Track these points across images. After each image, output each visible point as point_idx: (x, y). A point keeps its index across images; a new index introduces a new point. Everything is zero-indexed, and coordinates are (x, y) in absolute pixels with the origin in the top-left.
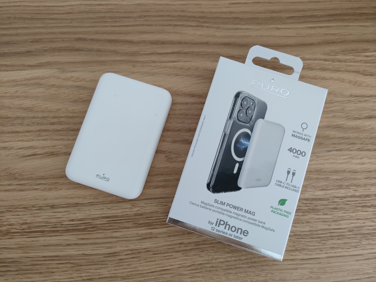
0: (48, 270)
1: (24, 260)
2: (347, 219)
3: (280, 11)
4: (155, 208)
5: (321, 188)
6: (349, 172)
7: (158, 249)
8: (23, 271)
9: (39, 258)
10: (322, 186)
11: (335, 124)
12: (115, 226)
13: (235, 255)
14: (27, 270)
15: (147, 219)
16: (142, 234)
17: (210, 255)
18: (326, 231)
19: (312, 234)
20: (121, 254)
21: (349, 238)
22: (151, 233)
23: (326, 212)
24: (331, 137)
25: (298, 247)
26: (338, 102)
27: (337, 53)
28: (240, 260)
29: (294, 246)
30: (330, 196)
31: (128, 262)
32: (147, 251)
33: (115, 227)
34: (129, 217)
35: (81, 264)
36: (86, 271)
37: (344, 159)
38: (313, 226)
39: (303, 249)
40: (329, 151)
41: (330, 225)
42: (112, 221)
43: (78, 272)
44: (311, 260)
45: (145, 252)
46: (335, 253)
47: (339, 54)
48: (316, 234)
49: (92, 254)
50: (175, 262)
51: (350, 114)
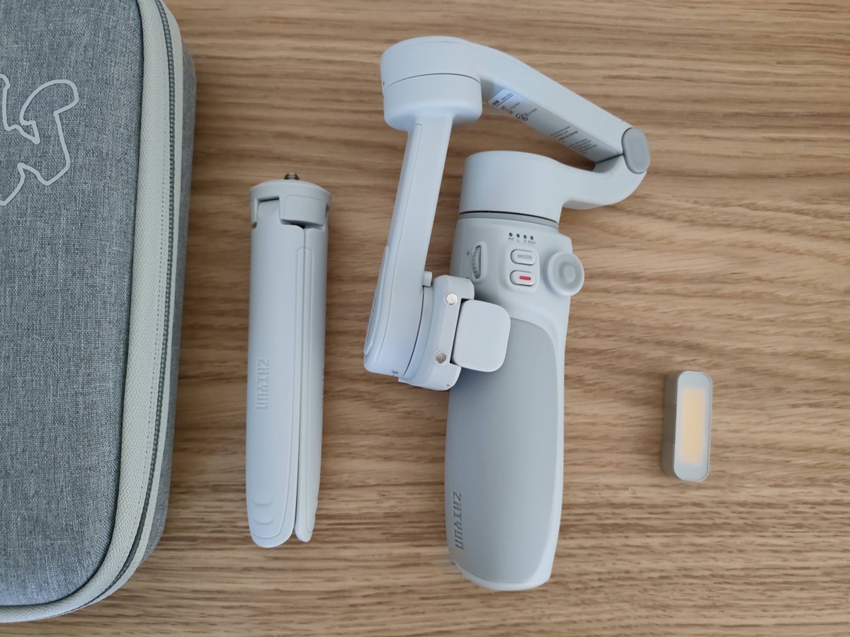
0: (202, 619)
1: (154, 596)
2: (821, 548)
3: (711, 100)
4: (428, 503)
5: (772, 483)
6: (832, 453)
7: (431, 588)
8: (152, 617)
9: (184, 592)
10: (774, 479)
11: (810, 349)
12: (343, 536)
13: (588, 609)
14: (159, 616)
15: (410, 525)
16: (400, 557)
17: (537, 608)
18: (778, 570)
19: (747, 576)
20: (354, 594)
21: (824, 589)
22: (418, 555)
23: (779, 531)
24: (801, 376)
25: (718, 600)
26: (819, 303)
27: (824, 199)
28: (599, 620)
29: (709, 598)
30: (790, 499)
31: (367, 611)
32: (408, 590)
33: (345, 539)
34: (374, 518)
35: (272, 611)
36: (281, 625)
37: (824, 425)
38: (750, 560)
39: (728, 606)
40: (794, 406)
41: (785, 560)
42: (339, 524)
43: (263, 627)
44: (742, 628)
45: (403, 593)
46: (793, 617)
47: (830, 202)
48: (755, 577)
49: (294, 591)
50: (464, 618)
51: (843, 331)
